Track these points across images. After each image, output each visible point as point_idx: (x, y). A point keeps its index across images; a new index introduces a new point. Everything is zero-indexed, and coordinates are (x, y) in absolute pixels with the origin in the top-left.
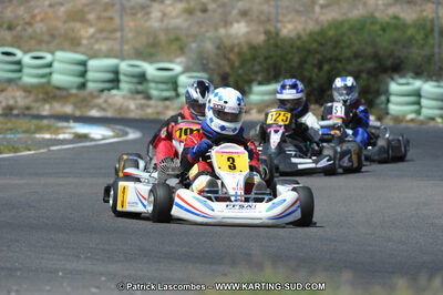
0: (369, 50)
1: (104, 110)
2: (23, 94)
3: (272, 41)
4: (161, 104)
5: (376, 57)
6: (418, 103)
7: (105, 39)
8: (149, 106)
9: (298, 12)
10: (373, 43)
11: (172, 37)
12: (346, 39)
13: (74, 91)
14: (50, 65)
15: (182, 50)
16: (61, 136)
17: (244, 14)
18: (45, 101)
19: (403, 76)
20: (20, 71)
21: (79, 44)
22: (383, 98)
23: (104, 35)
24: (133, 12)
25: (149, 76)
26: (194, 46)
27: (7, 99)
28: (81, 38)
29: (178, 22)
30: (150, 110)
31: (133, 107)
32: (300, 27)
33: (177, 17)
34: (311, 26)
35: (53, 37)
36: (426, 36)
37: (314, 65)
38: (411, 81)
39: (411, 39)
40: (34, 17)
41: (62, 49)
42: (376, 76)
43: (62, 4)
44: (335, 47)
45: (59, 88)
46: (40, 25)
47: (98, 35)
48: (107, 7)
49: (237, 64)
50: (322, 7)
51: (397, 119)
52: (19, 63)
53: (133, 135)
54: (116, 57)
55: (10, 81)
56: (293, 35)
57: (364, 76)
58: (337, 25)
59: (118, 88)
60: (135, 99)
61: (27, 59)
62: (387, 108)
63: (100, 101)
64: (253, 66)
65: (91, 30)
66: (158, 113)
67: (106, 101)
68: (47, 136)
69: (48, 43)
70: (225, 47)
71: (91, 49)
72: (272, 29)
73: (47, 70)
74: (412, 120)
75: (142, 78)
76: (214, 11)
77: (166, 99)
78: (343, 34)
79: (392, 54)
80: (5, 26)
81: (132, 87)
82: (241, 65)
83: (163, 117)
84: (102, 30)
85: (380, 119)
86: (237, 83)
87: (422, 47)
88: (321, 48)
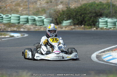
0: (94, 11)
1: (25, 29)
2: (3, 25)
3: (68, 10)
4: (39, 27)
5: (95, 13)
6: (107, 24)
7: (26, 10)
8: (36, 27)
9: (75, 2)
10: (95, 9)
11: (43, 9)
13: (17, 24)
14: (10, 18)
15: (45, 13)
16: (6, 36)
17: (62, 3)
18: (9, 27)
19: (102, 17)
20: (2, 20)
21: (18, 12)
22: (98, 23)
23: (25, 9)
24: (33, 3)
25: (36, 20)
26: (48, 11)
28: (19, 10)
29: (44, 5)
30: (37, 29)
31: (32, 28)
32: (76, 6)
33: (44, 4)
34: (79, 5)
36: (109, 7)
37: (79, 15)
38: (105, 18)
39: (105, 8)
40: (7, 5)
41: (14, 13)
42: (96, 18)
43: (14, 2)
44: (85, 10)
45: (13, 24)
46: (9, 7)
47: (24, 10)
48: (26, 2)
49: (59, 16)
51: (102, 28)
52: (2, 17)
53: (26, 35)
54: (27, 15)
56: (74, 8)
57: (93, 18)
58: (85, 5)
59: (28, 23)
60: (33, 26)
61: (4, 16)
62: (99, 26)
63: (23, 27)
64: (63, 16)
65: (22, 8)
66: (39, 29)
67: (25, 27)
68: (3, 36)
69: (10, 12)
71: (22, 13)
72: (68, 7)
73: (9, 19)
74: (105, 29)
75: (34, 20)
76: (54, 2)
77: (41, 25)
78: (87, 7)
79: (99, 12)
81: (32, 22)
82: (60, 16)
83: (40, 30)
84: (24, 8)
85: (97, 29)
86: (59, 21)
87: (108, 10)
88: (81, 11)
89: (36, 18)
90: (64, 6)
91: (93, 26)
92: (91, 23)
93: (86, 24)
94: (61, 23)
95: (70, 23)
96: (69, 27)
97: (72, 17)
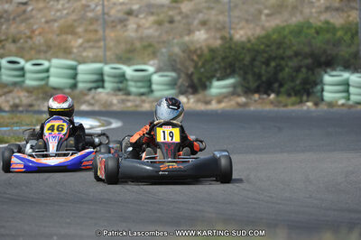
0: (307, 49)
1: (92, 105)
2: (26, 94)
3: (227, 45)
4: (138, 98)
5: (312, 55)
6: (347, 91)
7: (92, 47)
8: (128, 101)
9: (247, 21)
10: (310, 44)
11: (145, 43)
12: (286, 41)
13: (68, 91)
14: (47, 70)
15: (154, 54)
17: (204, 23)
18: (44, 99)
19: (334, 69)
21: (70, 53)
22: (319, 87)
23: (91, 44)
24: (113, 25)
25: (128, 76)
26: (164, 50)
27: (14, 99)
28: (72, 47)
29: (150, 32)
30: (129, 104)
31: (116, 102)
32: (250, 33)
33: (149, 28)
34: (259, 32)
35: (49, 47)
36: (352, 37)
37: (263, 63)
38: (341, 73)
39: (340, 40)
40: (33, 31)
41: (57, 57)
42: (313, 70)
43: (55, 21)
44: (278, 48)
45: (55, 89)
46: (38, 38)
47: (87, 45)
48: (93, 21)
49: (200, 64)
50: (268, 15)
51: (331, 104)
52: (22, 69)
53: (115, 124)
54: (100, 62)
55: (15, 84)
56: (244, 39)
57: (304, 70)
58: (279, 30)
59: (103, 87)
60: (116, 95)
61: (28, 66)
62: (322, 96)
63: (88, 98)
64: (213, 65)
65: (80, 41)
66: (137, 106)
67: (93, 98)
69: (46, 52)
70: (190, 51)
71: (81, 56)
72: (227, 36)
73: (45, 75)
74: (343, 105)
75: (122, 78)
76: (179, 22)
77: (142, 94)
78: (285, 37)
79: (325, 52)
80: (10, 40)
81: (115, 85)
82: (203, 65)
83: (139, 109)
84: (89, 41)
85: (316, 104)
86: (200, 80)
87: (350, 46)
88: (268, 49)
89: (129, 71)
90: (213, 34)
91: (305, 98)
92: (297, 88)
93: (283, 90)
94: (205, 87)
95: (234, 86)
96: (230, 100)
97: (240, 69)
